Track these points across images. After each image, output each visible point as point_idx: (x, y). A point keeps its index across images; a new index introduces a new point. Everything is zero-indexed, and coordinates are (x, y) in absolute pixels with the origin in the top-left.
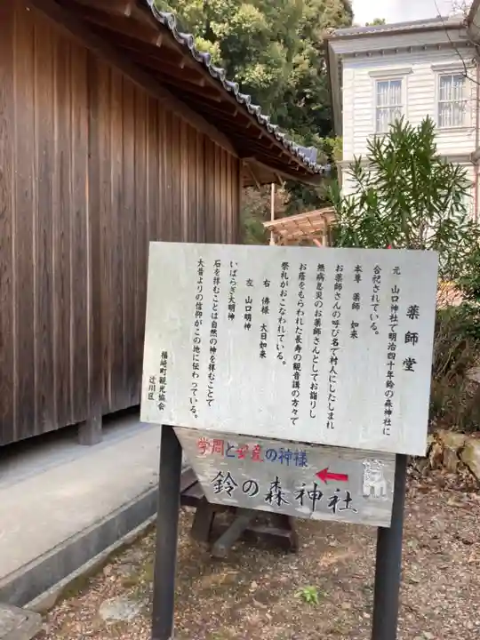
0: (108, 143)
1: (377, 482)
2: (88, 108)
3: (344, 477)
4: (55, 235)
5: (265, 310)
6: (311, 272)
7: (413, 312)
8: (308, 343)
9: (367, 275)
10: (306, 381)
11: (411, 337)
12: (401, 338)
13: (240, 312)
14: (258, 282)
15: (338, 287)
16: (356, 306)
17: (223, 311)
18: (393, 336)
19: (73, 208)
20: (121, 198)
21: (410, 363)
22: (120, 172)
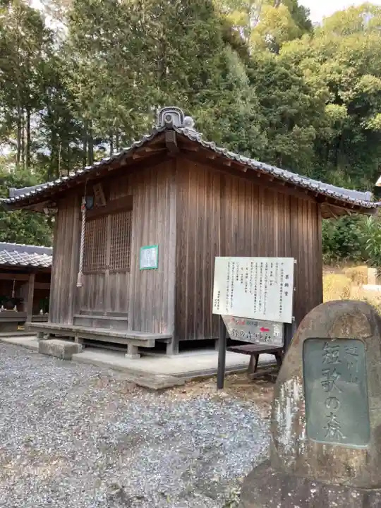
0: (230, 211)
1: (278, 332)
2: (221, 197)
3: (267, 330)
4: (204, 254)
5: (247, 277)
6: (259, 265)
7: (287, 277)
8: (258, 287)
9: (274, 266)
10: (258, 299)
11: (287, 285)
12: (284, 285)
13: (239, 278)
14: (245, 269)
15: (266, 269)
16: (271, 275)
17: (235, 278)
18: (282, 285)
19: (213, 242)
20: (236, 235)
21: (286, 293)
22: (237, 222)
